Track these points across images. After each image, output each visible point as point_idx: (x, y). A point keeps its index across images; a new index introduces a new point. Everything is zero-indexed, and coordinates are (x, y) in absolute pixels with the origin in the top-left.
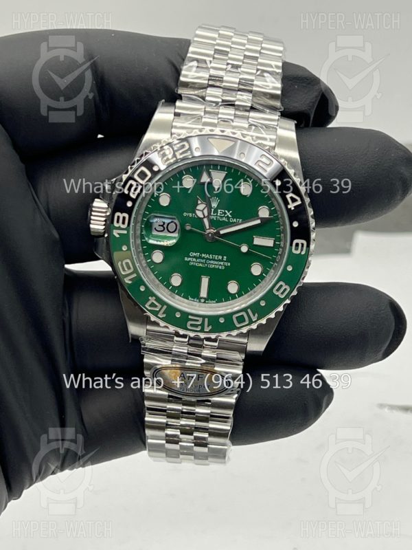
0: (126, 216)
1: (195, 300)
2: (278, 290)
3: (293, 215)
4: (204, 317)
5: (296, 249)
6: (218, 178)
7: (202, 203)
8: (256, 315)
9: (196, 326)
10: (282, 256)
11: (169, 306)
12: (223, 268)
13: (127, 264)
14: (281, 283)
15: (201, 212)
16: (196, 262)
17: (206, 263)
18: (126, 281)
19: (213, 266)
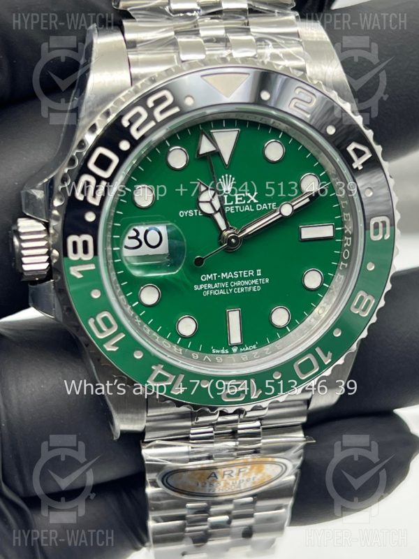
0: (89, 238)
1: (223, 351)
2: (357, 307)
4: (248, 377)
6: (226, 141)
8: (330, 354)
10: (353, 249)
11: (187, 373)
12: (259, 288)
13: (105, 320)
14: (361, 293)
15: (209, 205)
16: (214, 289)
17: (231, 288)
18: (108, 349)
19: (242, 290)
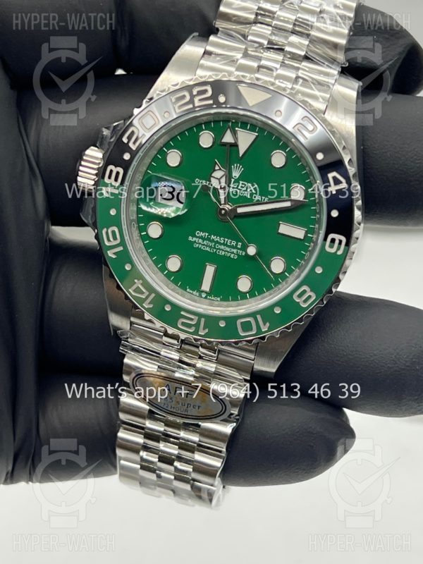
0: (121, 171)
1: (195, 293)
2: (300, 296)
3: (333, 201)
4: (200, 315)
5: (331, 246)
6: (245, 139)
7: (220, 169)
8: (268, 324)
9: (189, 326)
10: (312, 252)
11: (158, 295)
12: (236, 257)
13: (113, 232)
14: (305, 288)
15: (217, 181)
16: (204, 245)
17: (215, 248)
18: (110, 255)
19: (223, 253)
